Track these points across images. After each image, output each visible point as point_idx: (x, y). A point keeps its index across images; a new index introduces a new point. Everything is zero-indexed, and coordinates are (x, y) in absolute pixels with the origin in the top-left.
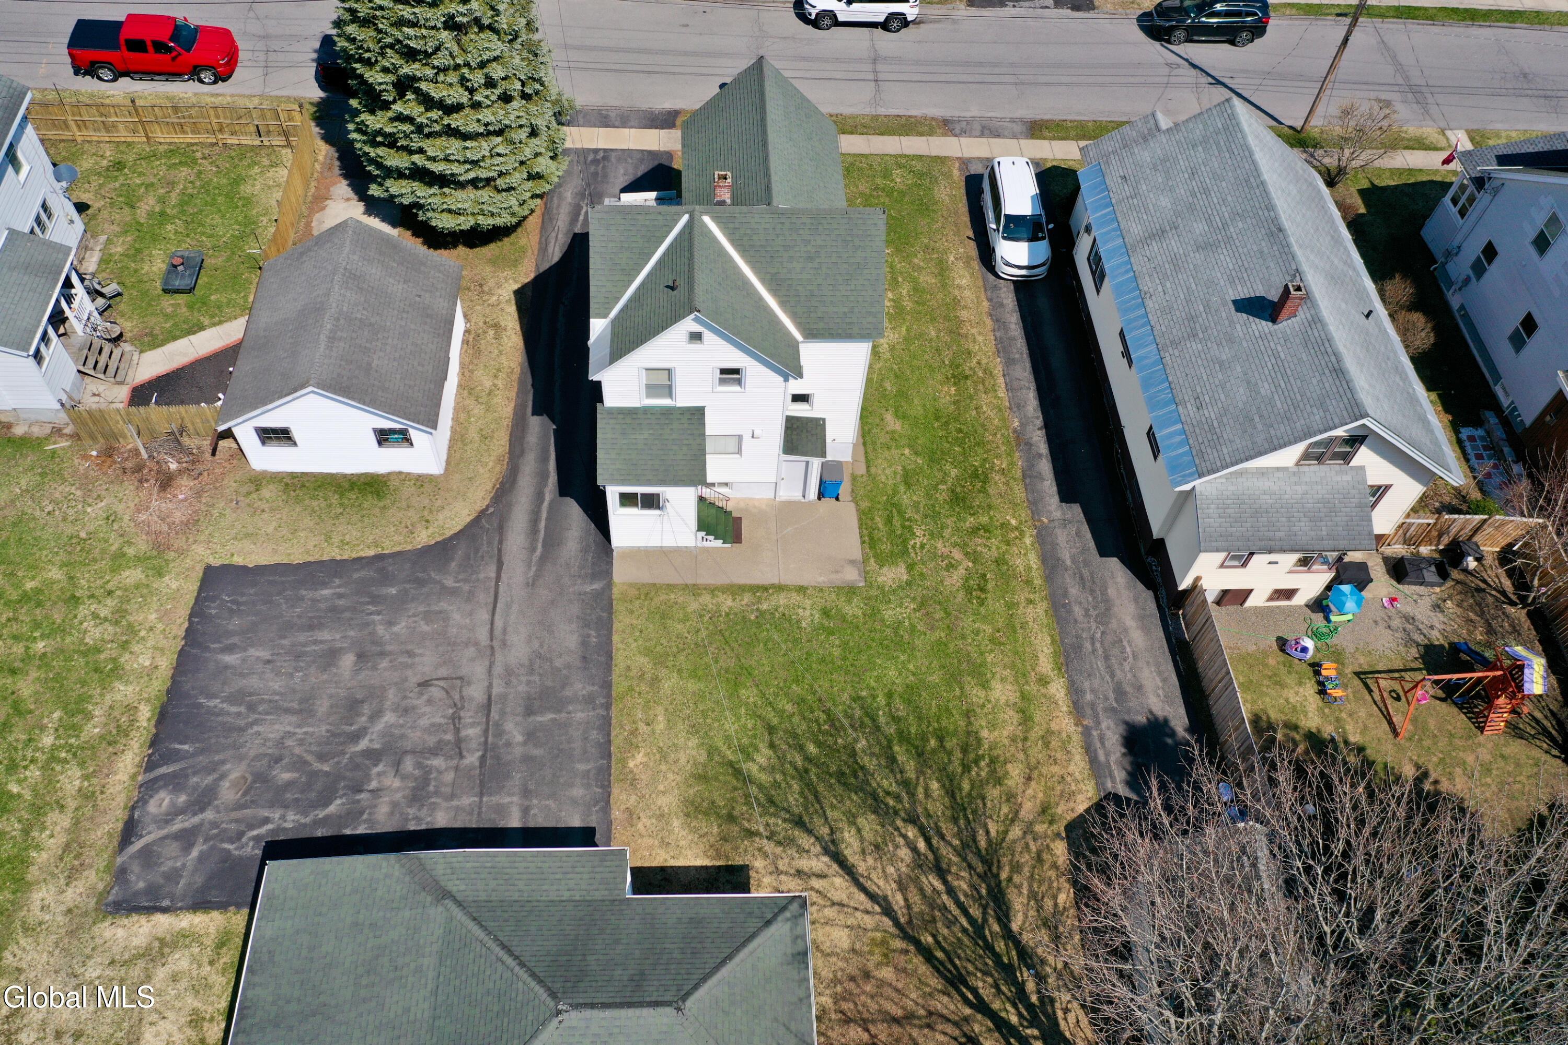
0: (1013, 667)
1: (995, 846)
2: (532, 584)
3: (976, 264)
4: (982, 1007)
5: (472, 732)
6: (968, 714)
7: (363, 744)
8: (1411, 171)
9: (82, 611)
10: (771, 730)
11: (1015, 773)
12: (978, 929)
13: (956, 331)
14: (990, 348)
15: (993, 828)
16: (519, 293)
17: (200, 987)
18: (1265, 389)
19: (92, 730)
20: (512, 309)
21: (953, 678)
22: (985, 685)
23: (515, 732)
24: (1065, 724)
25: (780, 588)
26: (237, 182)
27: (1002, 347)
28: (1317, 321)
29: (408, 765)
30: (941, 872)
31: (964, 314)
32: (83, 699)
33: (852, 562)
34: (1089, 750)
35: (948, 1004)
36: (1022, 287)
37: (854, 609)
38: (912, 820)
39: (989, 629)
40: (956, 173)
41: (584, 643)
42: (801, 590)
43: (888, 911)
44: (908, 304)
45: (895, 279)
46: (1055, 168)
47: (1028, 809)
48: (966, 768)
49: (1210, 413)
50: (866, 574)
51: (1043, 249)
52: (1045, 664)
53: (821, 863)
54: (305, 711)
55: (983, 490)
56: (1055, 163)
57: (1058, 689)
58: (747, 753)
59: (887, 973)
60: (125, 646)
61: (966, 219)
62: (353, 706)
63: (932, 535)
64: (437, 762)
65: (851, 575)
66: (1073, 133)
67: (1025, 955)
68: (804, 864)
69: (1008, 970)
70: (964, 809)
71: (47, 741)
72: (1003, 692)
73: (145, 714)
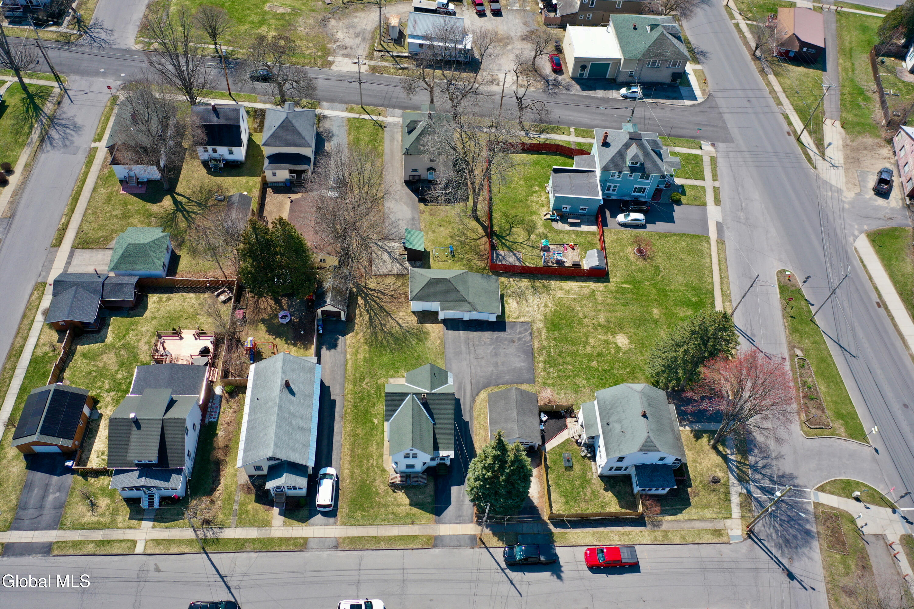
0: (357, 362)
1: (370, 328)
2: (464, 378)
4: (377, 304)
5: (472, 348)
6: (370, 351)
7: (492, 347)
9: (556, 374)
10: (412, 348)
11: (362, 341)
12: (375, 315)
14: (344, 446)
15: (369, 331)
17: (510, 312)
18: (297, 372)
19: (544, 352)
21: (371, 359)
22: (365, 357)
23: (463, 347)
24: (349, 350)
27: (340, 446)
29: (483, 343)
30: (381, 323)
31: (349, 459)
32: (549, 358)
33: (391, 383)
34: (345, 344)
35: (382, 304)
37: (392, 372)
38: (385, 332)
39: (361, 370)
40: (339, 519)
41: (451, 365)
43: (392, 317)
44: (365, 461)
45: (368, 470)
46: (304, 522)
47: (361, 334)
48: (372, 341)
50: (388, 381)
52: (350, 362)
53: (403, 325)
54: (506, 355)
55: (355, 403)
56: (303, 524)
57: (349, 357)
58: (417, 343)
59: (393, 308)
60: (545, 368)
61: (340, 498)
62: (496, 354)
63: (370, 391)
64: (478, 343)
65: (391, 380)
66: (292, 542)
67: (367, 311)
68: (406, 325)
69: (371, 309)
70: (374, 335)
71: (552, 350)
72: (361, 356)
73: (536, 355)
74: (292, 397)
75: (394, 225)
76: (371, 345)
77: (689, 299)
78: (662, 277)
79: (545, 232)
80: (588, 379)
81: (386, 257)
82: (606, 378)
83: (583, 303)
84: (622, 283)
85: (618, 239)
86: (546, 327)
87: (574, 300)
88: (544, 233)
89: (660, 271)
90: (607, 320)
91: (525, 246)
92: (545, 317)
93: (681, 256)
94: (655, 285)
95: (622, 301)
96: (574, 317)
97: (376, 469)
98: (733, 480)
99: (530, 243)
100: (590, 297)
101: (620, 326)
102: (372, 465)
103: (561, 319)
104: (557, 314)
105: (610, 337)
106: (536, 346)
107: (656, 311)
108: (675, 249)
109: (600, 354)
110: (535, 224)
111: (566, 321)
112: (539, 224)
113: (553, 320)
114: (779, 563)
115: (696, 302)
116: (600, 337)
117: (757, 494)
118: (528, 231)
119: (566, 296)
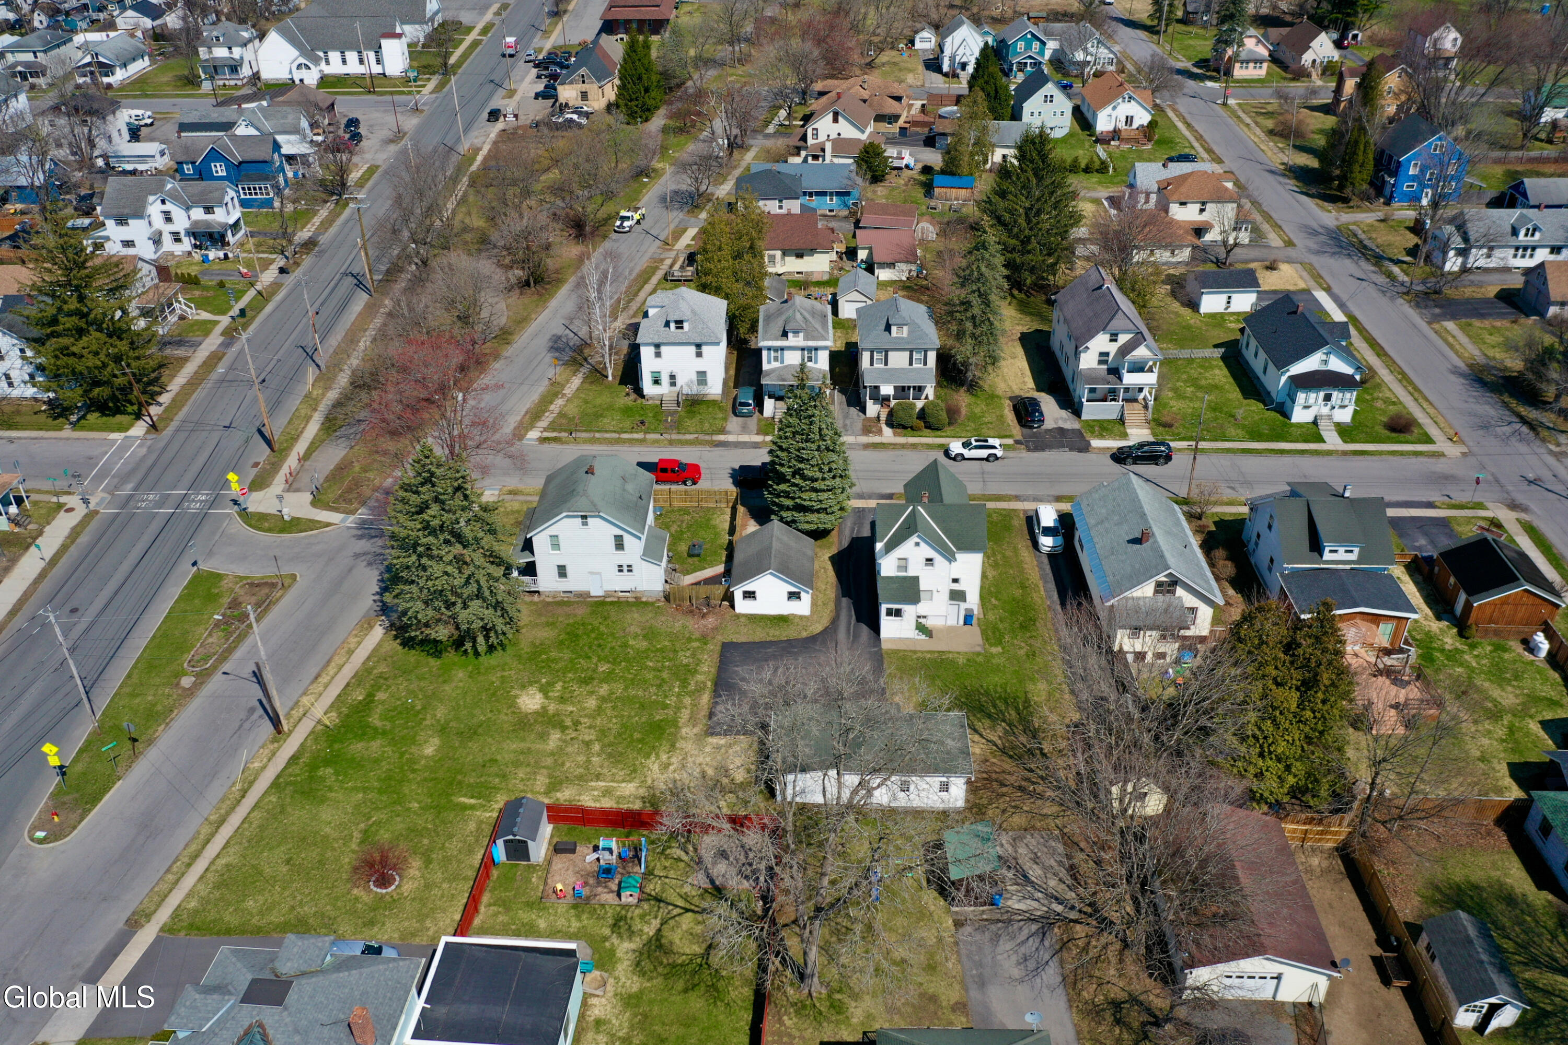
0: (1046, 680)
1: (1037, 730)
2: (850, 649)
3: (1031, 548)
6: (1026, 692)
8: (1240, 514)
9: (680, 655)
11: (1045, 710)
13: (1022, 571)
14: (1038, 577)
15: (1036, 725)
16: (832, 559)
17: (745, 755)
19: (692, 687)
20: (830, 563)
21: (1021, 682)
22: (1034, 685)
25: (949, 652)
26: (709, 520)
27: (1043, 577)
28: (1156, 542)
30: (1016, 736)
31: (1025, 565)
32: (686, 679)
33: (979, 645)
35: (1020, 770)
36: (1051, 556)
37: (980, 659)
38: (1004, 721)
39: (1036, 668)
40: (1021, 515)
42: (958, 653)
43: (995, 745)
46: (1067, 513)
47: (1051, 720)
48: (1025, 708)
49: (1118, 577)
50: (985, 649)
51: (1060, 540)
52: (1060, 679)
55: (1034, 625)
56: (1065, 510)
57: (1065, 687)
59: (994, 760)
60: (697, 665)
63: (1012, 638)
65: (979, 649)
66: (1075, 502)
70: (1025, 720)
71: (677, 690)
72: (1041, 686)
73: (709, 684)
74: (1130, 539)
75: (1031, 965)
76: (1027, 701)
77: (337, 773)
78: (370, 818)
79: (615, 940)
80: (625, 645)
81: (1035, 872)
82: (590, 648)
83: (581, 770)
84: (472, 807)
85: (422, 918)
86: (677, 727)
87: (598, 777)
88: (620, 936)
89: (364, 832)
90: (543, 736)
91: (680, 903)
92: (673, 746)
93: (285, 869)
94: (398, 802)
95: (494, 769)
96: (611, 744)
99: (664, 911)
100: (561, 783)
101: (524, 723)
103: (640, 741)
104: (647, 749)
105: (552, 708)
106: (706, 698)
107: (429, 751)
108: (285, 889)
109: (585, 681)
110: (638, 964)
111: (632, 736)
112: (627, 963)
113: (659, 739)
115: (325, 766)
116: (571, 708)
118: (660, 946)
119: (615, 785)
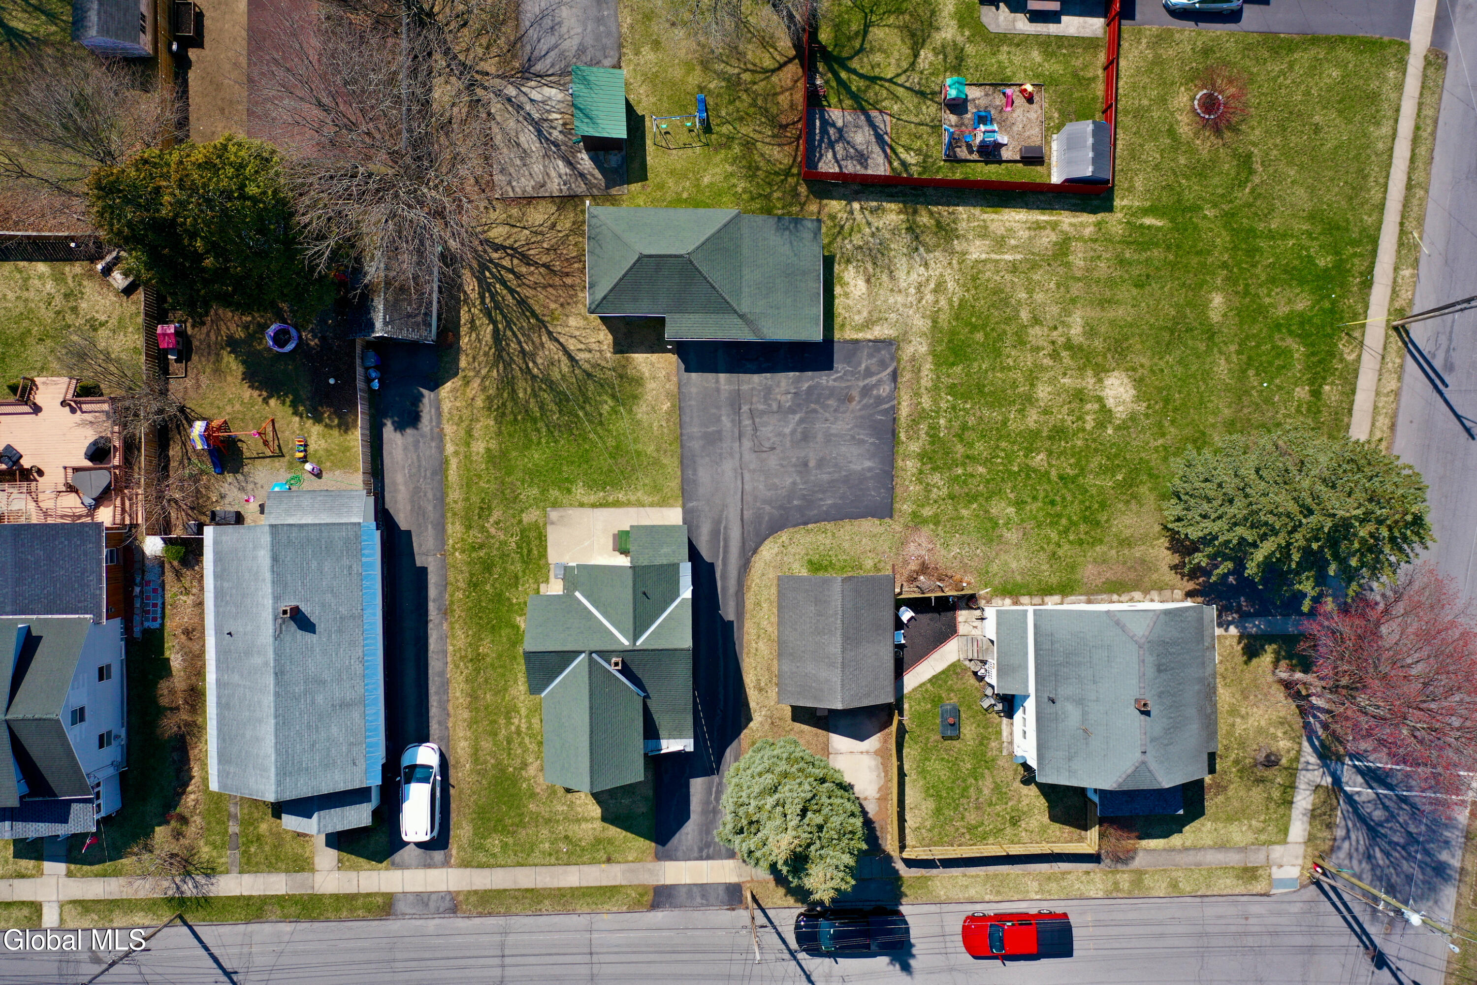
0: (471, 462)
1: (495, 364)
2: (725, 506)
3: (452, 761)
4: (512, 291)
5: (747, 422)
6: (499, 433)
7: (797, 417)
8: (104, 875)
9: (945, 491)
10: (601, 423)
11: (479, 403)
12: (508, 326)
13: (473, 696)
14: (453, 685)
15: (495, 373)
16: (750, 719)
17: (848, 308)
18: (314, 565)
19: (923, 427)
20: (752, 705)
21: (504, 454)
22: (488, 450)
23: (726, 422)
24: (449, 429)
25: (593, 506)
27: (445, 685)
29: (775, 406)
30: (523, 351)
31: (466, 715)
32: (932, 443)
33: (552, 523)
34: (439, 414)
35: (526, 292)
37: (554, 493)
38: (534, 377)
39: (482, 484)
40: (454, 852)
41: (695, 471)
42: (582, 505)
43: (550, 333)
44: (502, 721)
45: (509, 743)
46: (380, 861)
47: (476, 383)
48: (504, 404)
49: (346, 562)
50: (546, 516)
51: (406, 761)
52: (453, 463)
53: (580, 356)
54: (828, 438)
55: (472, 575)
56: (380, 865)
57: (450, 448)
58: (614, 411)
59: (553, 306)
60: (921, 472)
61: (453, 806)
62: (806, 437)
63: (506, 543)
64: (761, 407)
65: (554, 515)
66: (360, 902)
67: (488, 313)
68: (587, 355)
69: (497, 307)
70: (508, 383)
71: (942, 422)
72: (479, 447)
73: (903, 436)
74: (308, 636)
75: (547, 22)
76: (500, 418)
77: (1310, 259)
78: (1253, 191)
79: (960, 39)
80: (1019, 504)
81: (528, 138)
82: (1064, 499)
83: (1036, 277)
84: (1146, 212)
85: (1158, 61)
86: (933, 352)
87: (1014, 268)
88: (955, 44)
89: (1251, 172)
90: (1090, 331)
91: (900, 91)
92: (935, 322)
93: (1317, 119)
94: (1229, 217)
95: (1136, 271)
96: (1008, 321)
97: (527, 740)
98: (1309, 756)
99: (915, 79)
100: (1055, 256)
101: (1119, 350)
102: (518, 732)
103: (974, 328)
104: (965, 314)
105: (1090, 381)
106: (904, 410)
107: (1217, 300)
108: (1307, 93)
109: (1059, 433)
110: (933, 13)
111: (986, 335)
112: (945, 13)
113: (953, 333)
114: (1362, 935)
115: (1326, 270)
116: (1066, 381)
117: (1354, 785)
118: (913, 35)
119: (994, 256)
